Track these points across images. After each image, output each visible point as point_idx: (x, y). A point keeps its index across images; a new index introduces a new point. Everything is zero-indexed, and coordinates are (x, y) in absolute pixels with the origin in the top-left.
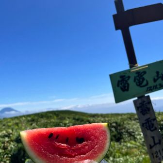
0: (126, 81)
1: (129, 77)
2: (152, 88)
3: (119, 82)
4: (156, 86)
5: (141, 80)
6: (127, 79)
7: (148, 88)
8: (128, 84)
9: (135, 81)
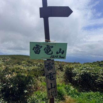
0: (39, 48)
1: (41, 47)
2: (54, 57)
3: (34, 47)
4: (57, 56)
5: (49, 50)
6: (40, 47)
7: (52, 56)
8: (40, 51)
9: (44, 50)
